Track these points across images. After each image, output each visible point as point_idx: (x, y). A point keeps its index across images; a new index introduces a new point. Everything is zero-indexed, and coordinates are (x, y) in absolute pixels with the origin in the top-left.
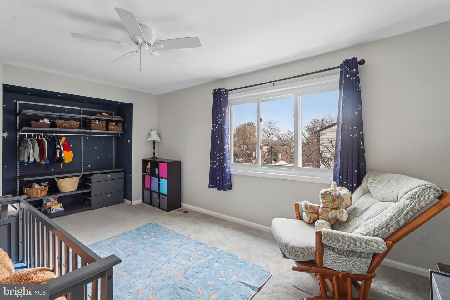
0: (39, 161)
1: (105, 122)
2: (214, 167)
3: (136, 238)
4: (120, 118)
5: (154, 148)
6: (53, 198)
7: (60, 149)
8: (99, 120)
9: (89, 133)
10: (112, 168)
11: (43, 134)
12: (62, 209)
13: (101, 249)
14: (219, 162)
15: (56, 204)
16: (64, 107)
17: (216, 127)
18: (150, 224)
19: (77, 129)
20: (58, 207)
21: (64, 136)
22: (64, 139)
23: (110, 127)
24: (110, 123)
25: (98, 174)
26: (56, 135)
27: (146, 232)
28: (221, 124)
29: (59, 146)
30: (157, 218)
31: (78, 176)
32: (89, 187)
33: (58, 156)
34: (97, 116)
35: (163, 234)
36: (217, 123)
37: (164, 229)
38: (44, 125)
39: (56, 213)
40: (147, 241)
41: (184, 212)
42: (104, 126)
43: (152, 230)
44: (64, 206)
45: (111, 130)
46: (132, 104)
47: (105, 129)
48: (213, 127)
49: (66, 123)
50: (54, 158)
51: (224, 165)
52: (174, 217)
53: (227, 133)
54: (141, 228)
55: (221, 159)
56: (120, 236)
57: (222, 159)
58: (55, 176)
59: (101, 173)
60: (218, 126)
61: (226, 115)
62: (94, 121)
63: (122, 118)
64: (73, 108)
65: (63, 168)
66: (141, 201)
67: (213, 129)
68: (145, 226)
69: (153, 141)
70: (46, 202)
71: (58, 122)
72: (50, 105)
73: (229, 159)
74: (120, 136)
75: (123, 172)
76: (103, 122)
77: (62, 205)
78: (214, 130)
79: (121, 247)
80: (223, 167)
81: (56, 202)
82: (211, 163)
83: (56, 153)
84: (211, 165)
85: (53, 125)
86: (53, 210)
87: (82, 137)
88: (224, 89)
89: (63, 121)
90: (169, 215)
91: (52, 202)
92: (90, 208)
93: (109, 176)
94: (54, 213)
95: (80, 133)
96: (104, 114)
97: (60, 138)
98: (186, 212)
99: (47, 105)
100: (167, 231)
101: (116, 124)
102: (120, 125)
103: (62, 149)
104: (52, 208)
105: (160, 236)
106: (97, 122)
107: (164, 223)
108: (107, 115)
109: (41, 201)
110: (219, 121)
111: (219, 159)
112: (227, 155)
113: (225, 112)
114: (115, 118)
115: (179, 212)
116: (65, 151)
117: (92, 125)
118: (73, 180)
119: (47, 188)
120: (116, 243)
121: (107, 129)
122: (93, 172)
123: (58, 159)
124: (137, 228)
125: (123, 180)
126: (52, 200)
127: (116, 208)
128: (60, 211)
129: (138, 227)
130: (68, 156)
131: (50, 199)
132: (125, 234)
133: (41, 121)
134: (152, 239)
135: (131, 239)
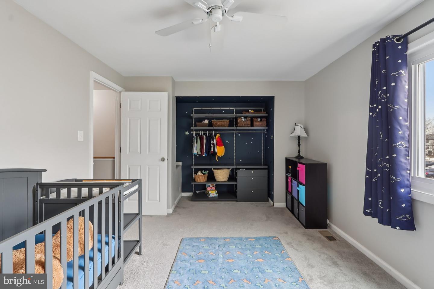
0: (200, 153)
1: (250, 118)
2: (374, 180)
3: (246, 249)
4: (265, 113)
5: (299, 145)
6: (212, 185)
7: (213, 144)
8: (245, 117)
9: (238, 130)
10: (260, 165)
11: (204, 132)
12: (217, 195)
13: (211, 247)
14: (382, 172)
15: (213, 190)
16: (222, 108)
17: (378, 110)
18: (273, 237)
19: (227, 126)
20: (213, 193)
21: (218, 133)
22: (218, 135)
23: (255, 123)
24: (255, 119)
25: (243, 168)
26: (213, 133)
27: (261, 246)
28: (387, 103)
29: (213, 142)
30: (286, 233)
31: (229, 169)
32: (236, 180)
33: (212, 150)
34: (242, 113)
35: (277, 259)
36: (379, 103)
37: (283, 251)
38: (205, 125)
39: (212, 197)
40: (253, 260)
41: (328, 237)
42: (249, 122)
43: (269, 246)
44: (218, 193)
45: (256, 126)
46: (274, 96)
47: (250, 125)
48: (372, 110)
49: (220, 122)
50: (210, 152)
51: (393, 180)
52: (308, 239)
53: (400, 118)
54: (261, 238)
55: (386, 167)
56: (235, 239)
57: (389, 168)
58: (212, 167)
59: (246, 169)
60: (380, 107)
61: (399, 84)
62: (240, 119)
63: (266, 113)
64: (228, 108)
65: (217, 161)
66: (283, 205)
67: (371, 114)
68: (265, 238)
69: (298, 137)
70: (208, 187)
71: (214, 122)
72: (212, 108)
73: (408, 169)
74: (266, 132)
75: (267, 170)
76: (248, 119)
77: (216, 192)
78: (374, 115)
79: (226, 253)
80: (389, 182)
81: (214, 188)
82: (367, 173)
83: (211, 147)
84: (367, 177)
85: (210, 124)
86: (210, 195)
87: (235, 134)
88: (394, 36)
89: (218, 121)
90: (304, 234)
91: (211, 188)
92: (236, 200)
93: (253, 172)
94: (211, 198)
95: (233, 130)
96: (250, 111)
97: (215, 135)
98: (331, 238)
99: (210, 108)
100: (285, 257)
101: (261, 120)
102: (265, 120)
103: (215, 144)
104: (210, 193)
105: (271, 260)
106: (243, 119)
107: (289, 244)
108: (252, 111)
109: (205, 186)
110: (383, 98)
111: (383, 168)
112: (401, 162)
113: (396, 79)
114: (259, 113)
115: (320, 235)
116: (217, 146)
117: (239, 122)
118: (223, 171)
119: (207, 176)
120: (226, 246)
121: (252, 125)
122: (238, 167)
123: (212, 153)
124: (256, 237)
125: (267, 178)
126: (211, 186)
127: (257, 206)
128: (215, 197)
129: (259, 235)
130: (220, 151)
131: (210, 185)
132: (241, 239)
133: (203, 122)
134: (261, 260)
135: (241, 248)
